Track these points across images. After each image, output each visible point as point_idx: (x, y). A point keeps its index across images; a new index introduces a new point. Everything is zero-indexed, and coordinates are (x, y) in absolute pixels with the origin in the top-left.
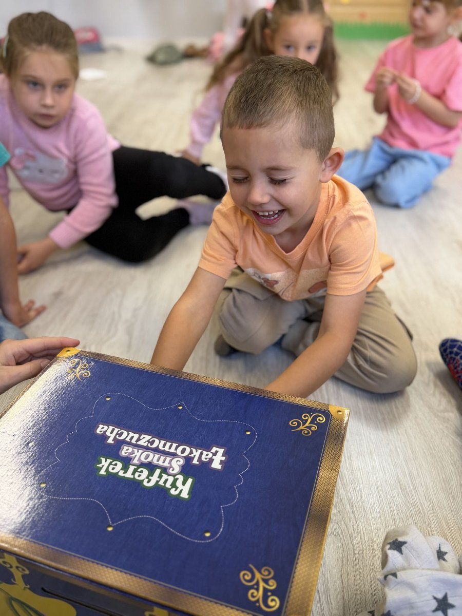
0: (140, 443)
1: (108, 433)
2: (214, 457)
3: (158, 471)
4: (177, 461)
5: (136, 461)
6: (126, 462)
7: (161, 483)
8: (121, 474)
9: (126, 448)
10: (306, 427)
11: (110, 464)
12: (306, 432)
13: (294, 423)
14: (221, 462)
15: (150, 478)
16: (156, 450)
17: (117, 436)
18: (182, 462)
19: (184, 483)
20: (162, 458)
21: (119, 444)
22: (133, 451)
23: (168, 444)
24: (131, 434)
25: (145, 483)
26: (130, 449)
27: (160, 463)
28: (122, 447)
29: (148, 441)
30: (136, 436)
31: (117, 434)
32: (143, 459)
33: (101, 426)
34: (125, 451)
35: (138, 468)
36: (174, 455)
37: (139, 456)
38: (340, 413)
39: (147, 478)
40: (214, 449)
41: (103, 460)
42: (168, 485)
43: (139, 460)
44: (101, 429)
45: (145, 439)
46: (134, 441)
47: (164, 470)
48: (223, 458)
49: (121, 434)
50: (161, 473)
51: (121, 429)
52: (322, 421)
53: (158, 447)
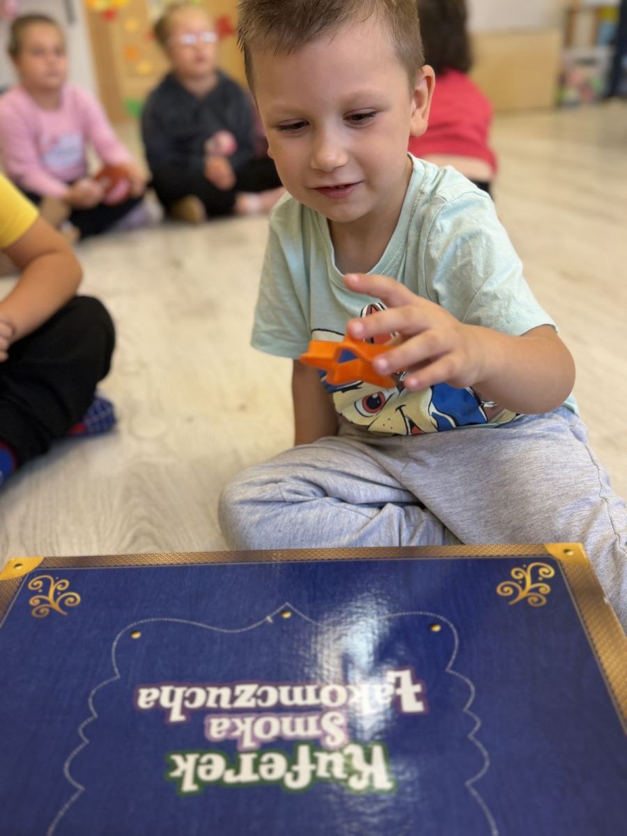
0: (240, 703)
1: (165, 702)
2: (399, 692)
3: (304, 752)
4: (332, 719)
5: (248, 743)
6: (230, 750)
7: (322, 772)
8: (230, 777)
9: (214, 722)
10: (531, 591)
11: (198, 763)
12: (536, 600)
13: (506, 589)
14: (419, 697)
15: (295, 768)
16: (279, 709)
17: (187, 704)
18: (341, 719)
19: (368, 758)
20: (299, 721)
21: (198, 717)
22: (233, 724)
23: (298, 691)
24: (214, 692)
25: (290, 783)
26: (226, 723)
27: (300, 732)
28: (206, 722)
29: (255, 696)
30: (225, 693)
31: (184, 699)
32: (260, 733)
33: (143, 692)
34: (217, 729)
35: (260, 756)
36: (318, 710)
37: (250, 731)
38: (570, 553)
39: (289, 769)
40: (391, 676)
41: (178, 759)
42: (339, 772)
43: (254, 738)
44: (146, 698)
45: (246, 694)
46: (225, 704)
47: (316, 745)
48: (418, 688)
49: (192, 698)
50: (312, 751)
51: (189, 687)
52: (549, 573)
53: (278, 701)
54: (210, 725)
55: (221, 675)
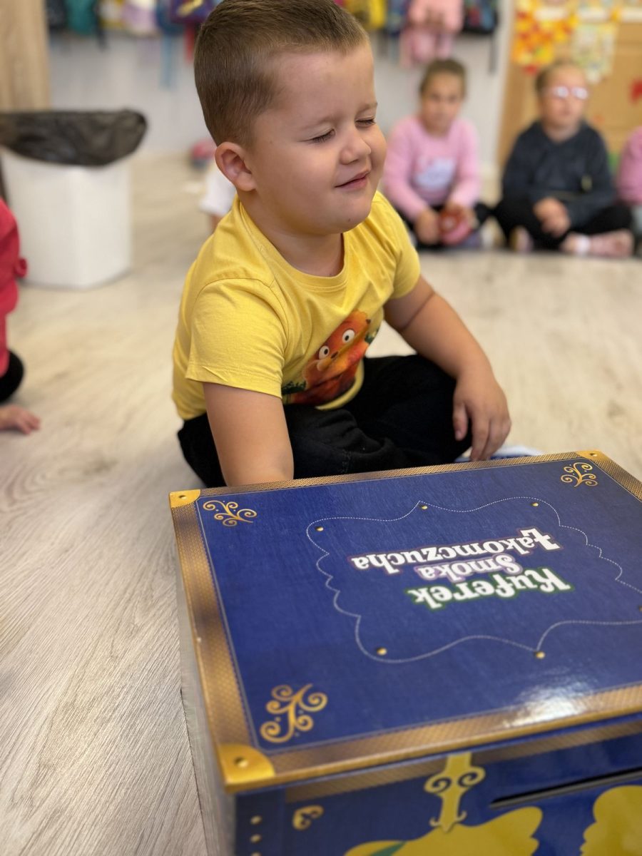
0: (432, 557)
1: (376, 563)
2: (536, 540)
3: (497, 578)
4: (503, 559)
5: (455, 578)
6: (445, 582)
7: (519, 586)
8: (458, 596)
9: (423, 570)
10: (583, 478)
11: (430, 593)
12: (590, 482)
13: (567, 479)
14: (552, 541)
15: (499, 587)
16: (461, 558)
17: (393, 562)
18: (509, 558)
19: (544, 576)
20: (481, 563)
21: (408, 569)
22: (436, 570)
23: (466, 547)
24: (408, 555)
25: (502, 595)
26: (431, 569)
27: (486, 568)
28: (415, 571)
29: (438, 553)
30: (416, 553)
31: (389, 561)
32: (459, 572)
33: (356, 560)
34: (427, 573)
35: (470, 584)
36: (488, 555)
37: (451, 572)
38: (595, 455)
39: (495, 588)
40: (525, 532)
41: (414, 592)
42: (530, 585)
43: (457, 575)
44: (360, 563)
45: (432, 553)
46: (420, 559)
47: (503, 573)
48: (547, 537)
49: (394, 559)
50: (503, 577)
51: (387, 554)
52: (589, 468)
53: (458, 554)
54: (420, 572)
55: (404, 544)
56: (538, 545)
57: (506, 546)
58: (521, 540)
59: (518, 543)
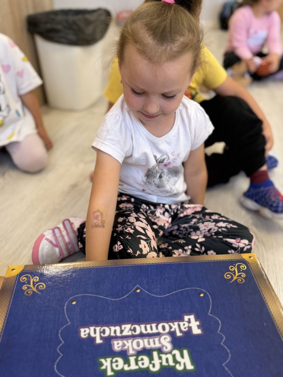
0: (125, 333)
1: (92, 335)
2: (190, 325)
3: (155, 354)
4: (165, 339)
5: (131, 352)
6: (124, 354)
7: (164, 363)
8: (126, 368)
9: (115, 342)
10: (238, 276)
11: (112, 362)
12: (240, 280)
13: (228, 276)
14: (199, 327)
15: (153, 362)
16: (142, 335)
17: (102, 335)
18: (169, 338)
19: (182, 356)
20: (151, 340)
21: (108, 340)
22: (123, 343)
23: (148, 326)
24: (113, 328)
25: (152, 369)
26: (121, 343)
27: (152, 345)
28: (112, 343)
29: (130, 329)
30: (118, 328)
31: (101, 332)
32: (135, 347)
33: (82, 330)
34: (117, 346)
35: (137, 357)
36: (158, 334)
37: (132, 346)
38: (252, 258)
39: (150, 363)
40: (186, 318)
41: (103, 360)
42: (171, 363)
43: (133, 349)
44: (84, 333)
45: (127, 329)
46: (118, 334)
47: (160, 351)
48: (198, 323)
49: (104, 332)
50: (159, 354)
51: (102, 327)
52: (244, 268)
53: (141, 332)
54: (114, 344)
55: (114, 320)
56: (190, 328)
57: (171, 327)
58: (181, 324)
59: (179, 325)
